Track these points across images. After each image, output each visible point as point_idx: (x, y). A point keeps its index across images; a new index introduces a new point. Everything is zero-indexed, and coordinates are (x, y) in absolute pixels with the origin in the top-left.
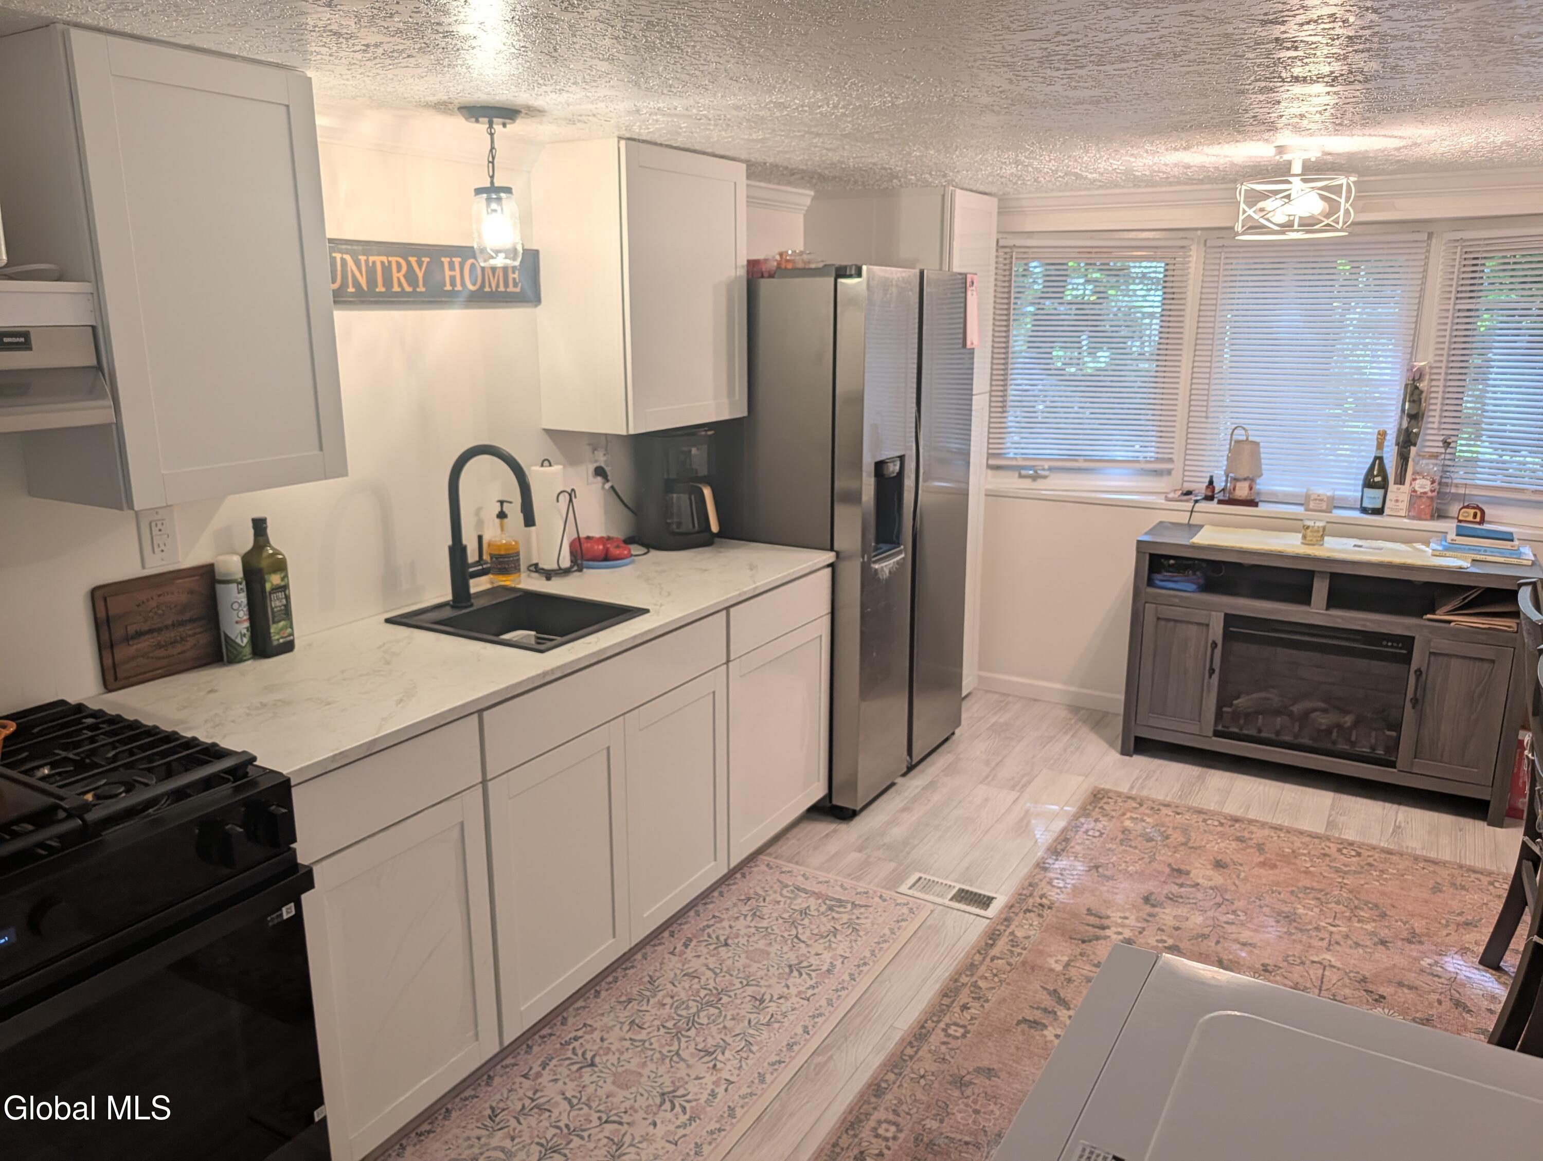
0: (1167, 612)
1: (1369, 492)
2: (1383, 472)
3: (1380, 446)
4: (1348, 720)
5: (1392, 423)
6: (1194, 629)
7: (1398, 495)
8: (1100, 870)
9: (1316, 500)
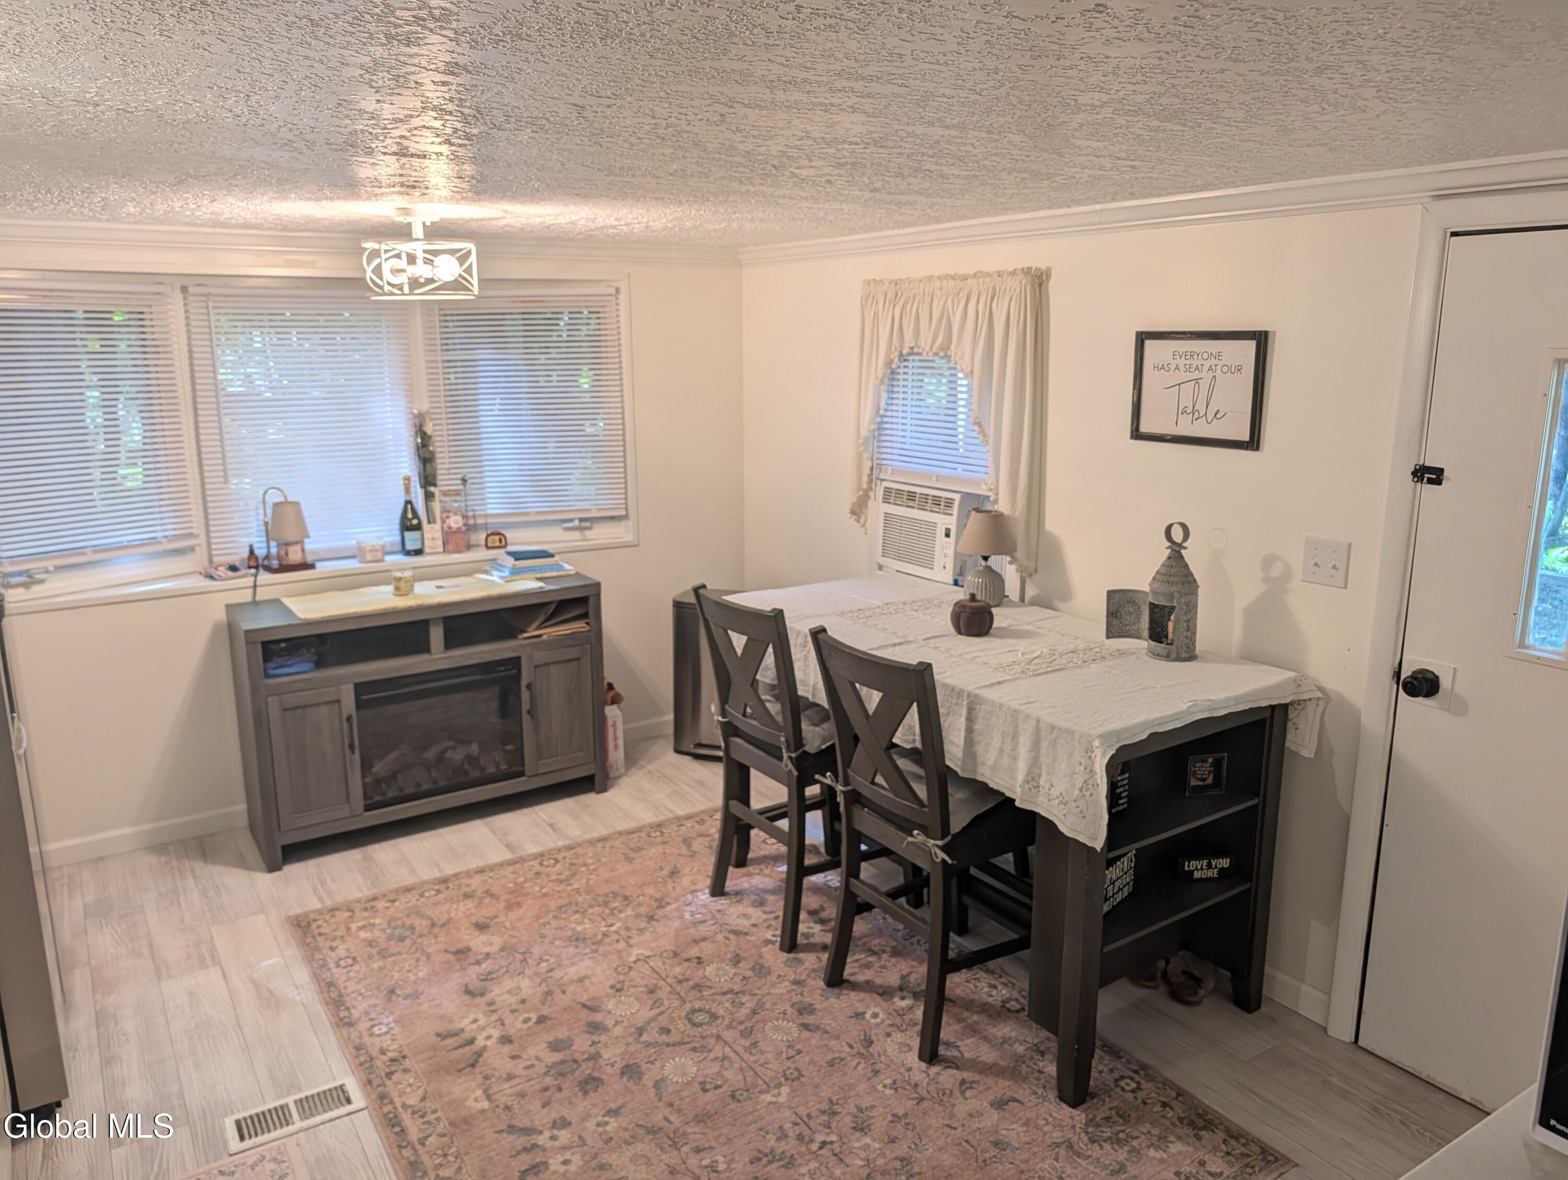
0: (292, 700)
1: (409, 535)
2: (415, 515)
3: (407, 490)
4: (474, 749)
5: (408, 466)
6: (324, 710)
7: (432, 534)
8: (398, 992)
9: (371, 551)
